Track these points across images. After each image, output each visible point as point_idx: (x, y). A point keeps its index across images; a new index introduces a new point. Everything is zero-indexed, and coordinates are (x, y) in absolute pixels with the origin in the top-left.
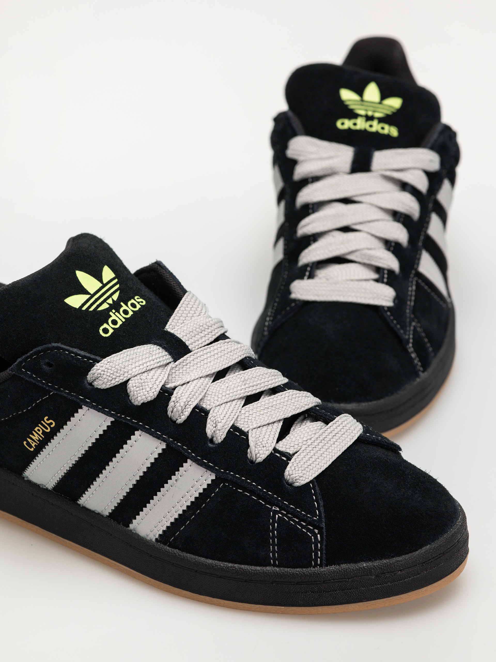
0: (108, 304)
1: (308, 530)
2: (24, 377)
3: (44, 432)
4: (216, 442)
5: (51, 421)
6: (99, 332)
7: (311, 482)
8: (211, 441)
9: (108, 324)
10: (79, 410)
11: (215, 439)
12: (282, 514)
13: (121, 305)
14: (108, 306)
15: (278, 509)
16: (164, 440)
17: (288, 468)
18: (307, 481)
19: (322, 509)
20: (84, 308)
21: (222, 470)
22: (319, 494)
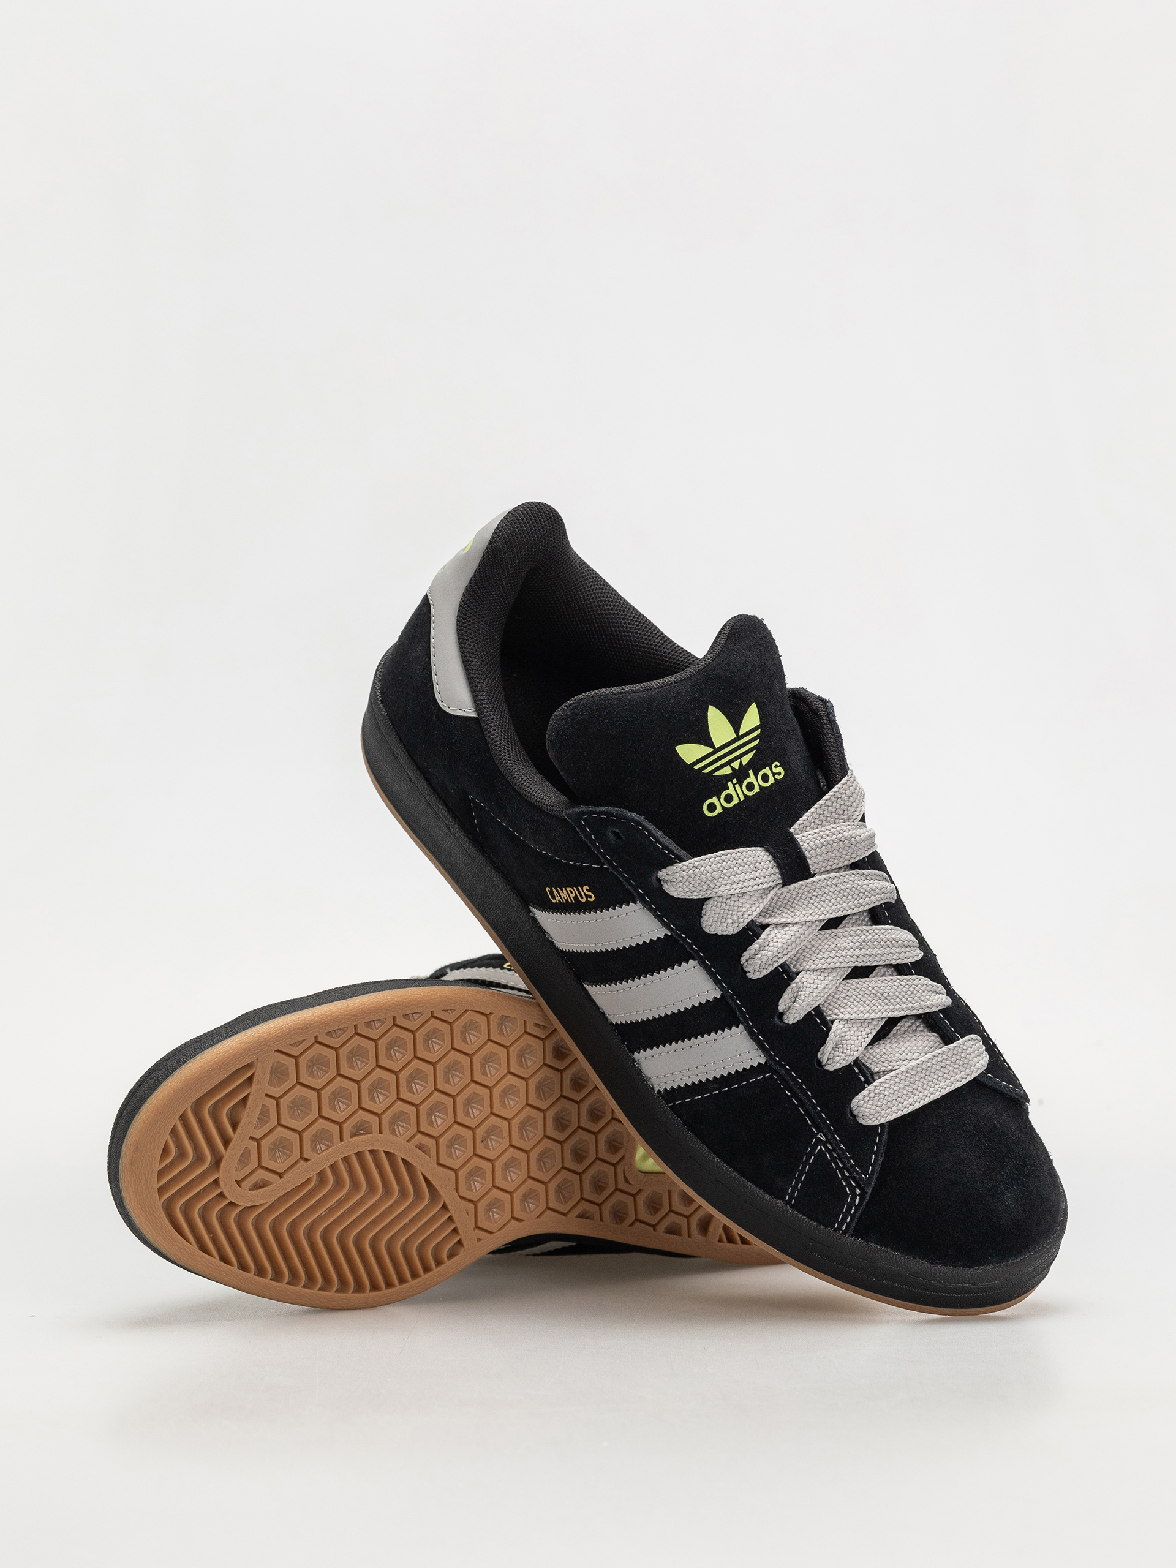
0: (732, 768)
1: (849, 1184)
2: (580, 833)
3: (576, 898)
4: (786, 1022)
5: (590, 894)
6: (702, 808)
7: (882, 1125)
8: (781, 1015)
9: (719, 799)
10: (631, 904)
11: (785, 1017)
12: (826, 1147)
13: (749, 774)
14: (730, 771)
15: (824, 1139)
16: (722, 988)
17: (860, 1096)
18: (877, 1122)
19: (878, 1168)
20: (696, 767)
21: (777, 1059)
22: (884, 1146)
